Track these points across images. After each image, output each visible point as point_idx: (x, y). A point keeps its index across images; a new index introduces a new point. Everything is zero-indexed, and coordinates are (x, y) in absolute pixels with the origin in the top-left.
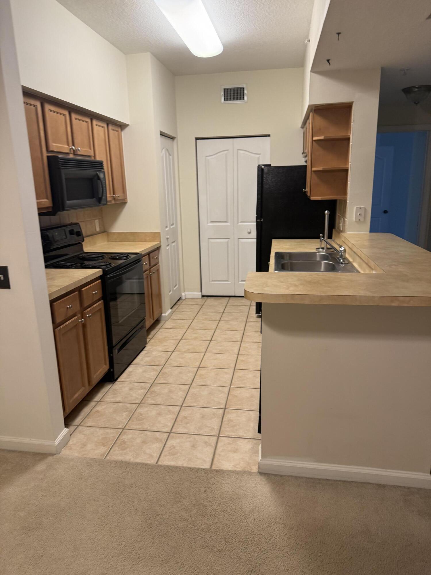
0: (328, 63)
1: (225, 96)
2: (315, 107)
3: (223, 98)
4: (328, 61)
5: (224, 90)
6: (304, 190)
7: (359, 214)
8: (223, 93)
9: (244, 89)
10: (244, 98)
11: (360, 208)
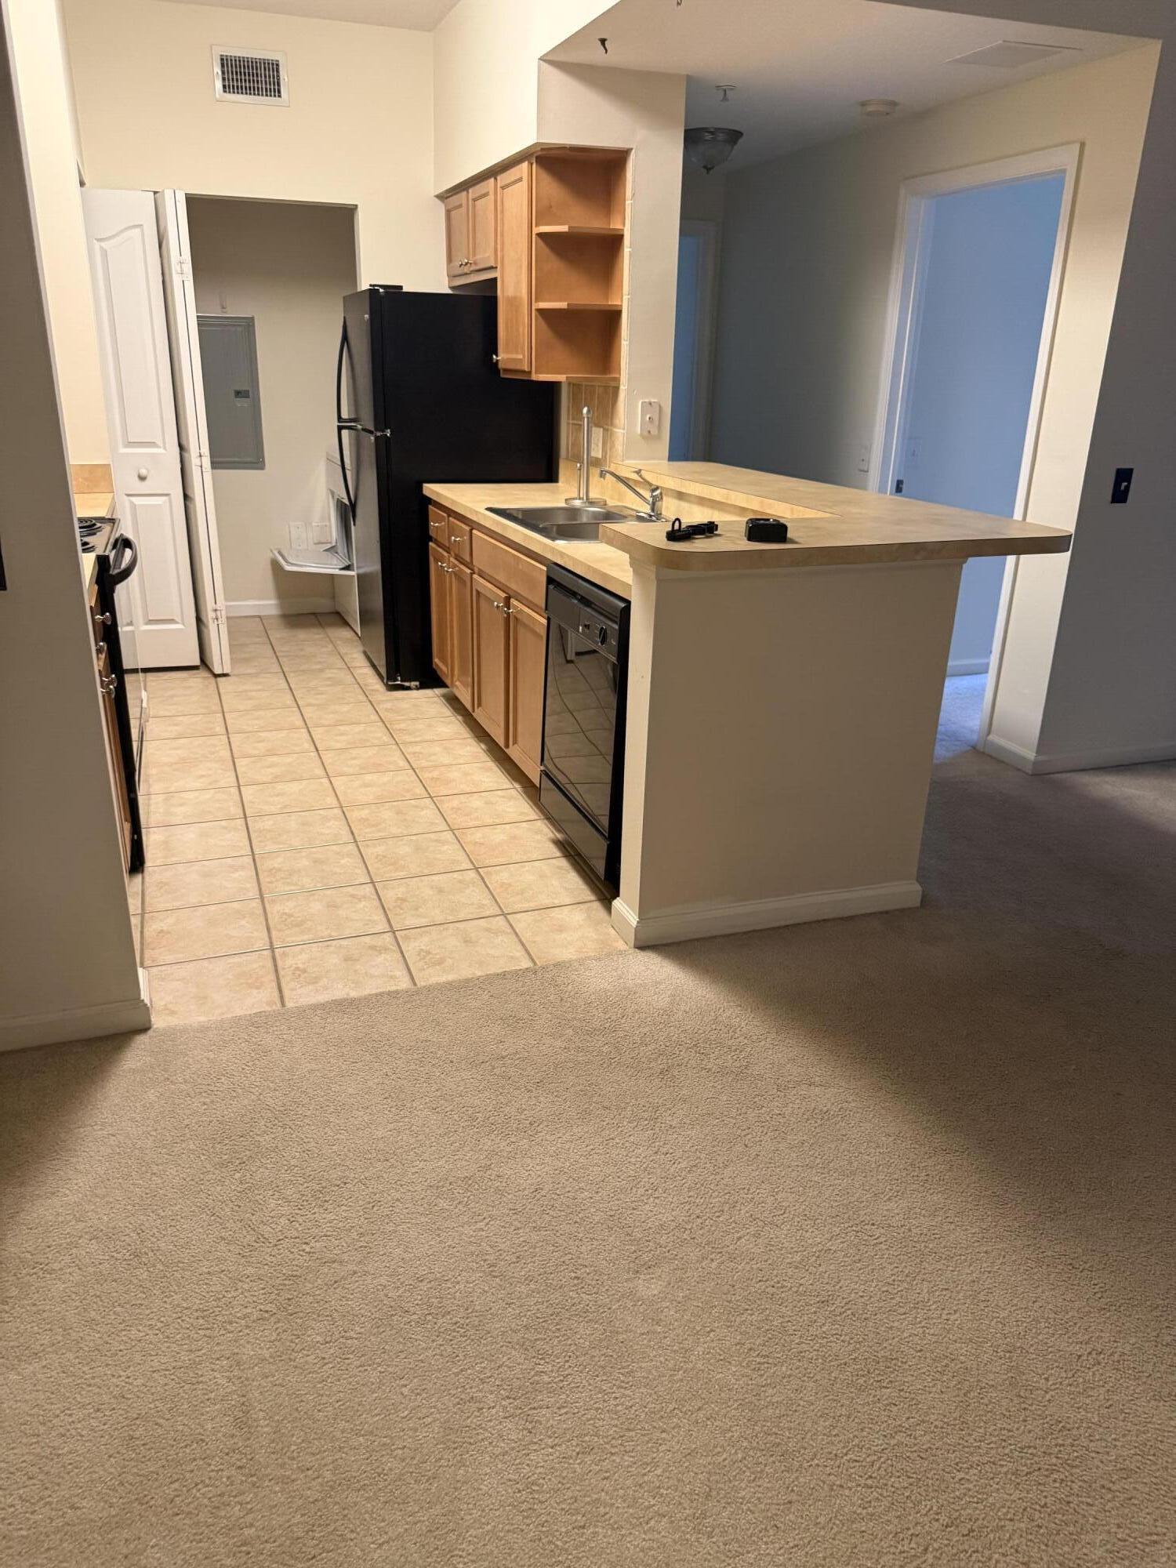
0: (602, 48)
1: (224, 79)
2: (542, 149)
3: (219, 84)
4: (603, 41)
5: (222, 60)
6: (494, 357)
7: (648, 416)
8: (218, 70)
9: (277, 65)
10: (279, 92)
11: (650, 404)
